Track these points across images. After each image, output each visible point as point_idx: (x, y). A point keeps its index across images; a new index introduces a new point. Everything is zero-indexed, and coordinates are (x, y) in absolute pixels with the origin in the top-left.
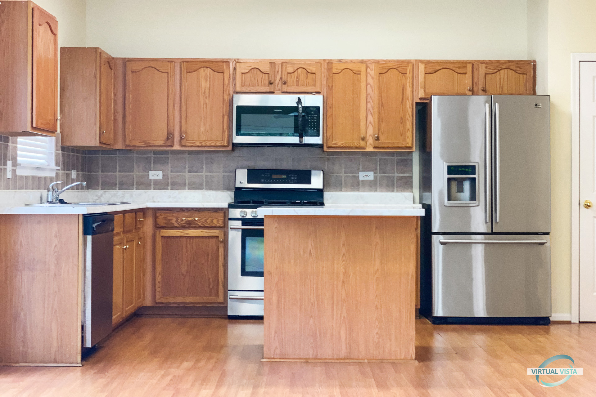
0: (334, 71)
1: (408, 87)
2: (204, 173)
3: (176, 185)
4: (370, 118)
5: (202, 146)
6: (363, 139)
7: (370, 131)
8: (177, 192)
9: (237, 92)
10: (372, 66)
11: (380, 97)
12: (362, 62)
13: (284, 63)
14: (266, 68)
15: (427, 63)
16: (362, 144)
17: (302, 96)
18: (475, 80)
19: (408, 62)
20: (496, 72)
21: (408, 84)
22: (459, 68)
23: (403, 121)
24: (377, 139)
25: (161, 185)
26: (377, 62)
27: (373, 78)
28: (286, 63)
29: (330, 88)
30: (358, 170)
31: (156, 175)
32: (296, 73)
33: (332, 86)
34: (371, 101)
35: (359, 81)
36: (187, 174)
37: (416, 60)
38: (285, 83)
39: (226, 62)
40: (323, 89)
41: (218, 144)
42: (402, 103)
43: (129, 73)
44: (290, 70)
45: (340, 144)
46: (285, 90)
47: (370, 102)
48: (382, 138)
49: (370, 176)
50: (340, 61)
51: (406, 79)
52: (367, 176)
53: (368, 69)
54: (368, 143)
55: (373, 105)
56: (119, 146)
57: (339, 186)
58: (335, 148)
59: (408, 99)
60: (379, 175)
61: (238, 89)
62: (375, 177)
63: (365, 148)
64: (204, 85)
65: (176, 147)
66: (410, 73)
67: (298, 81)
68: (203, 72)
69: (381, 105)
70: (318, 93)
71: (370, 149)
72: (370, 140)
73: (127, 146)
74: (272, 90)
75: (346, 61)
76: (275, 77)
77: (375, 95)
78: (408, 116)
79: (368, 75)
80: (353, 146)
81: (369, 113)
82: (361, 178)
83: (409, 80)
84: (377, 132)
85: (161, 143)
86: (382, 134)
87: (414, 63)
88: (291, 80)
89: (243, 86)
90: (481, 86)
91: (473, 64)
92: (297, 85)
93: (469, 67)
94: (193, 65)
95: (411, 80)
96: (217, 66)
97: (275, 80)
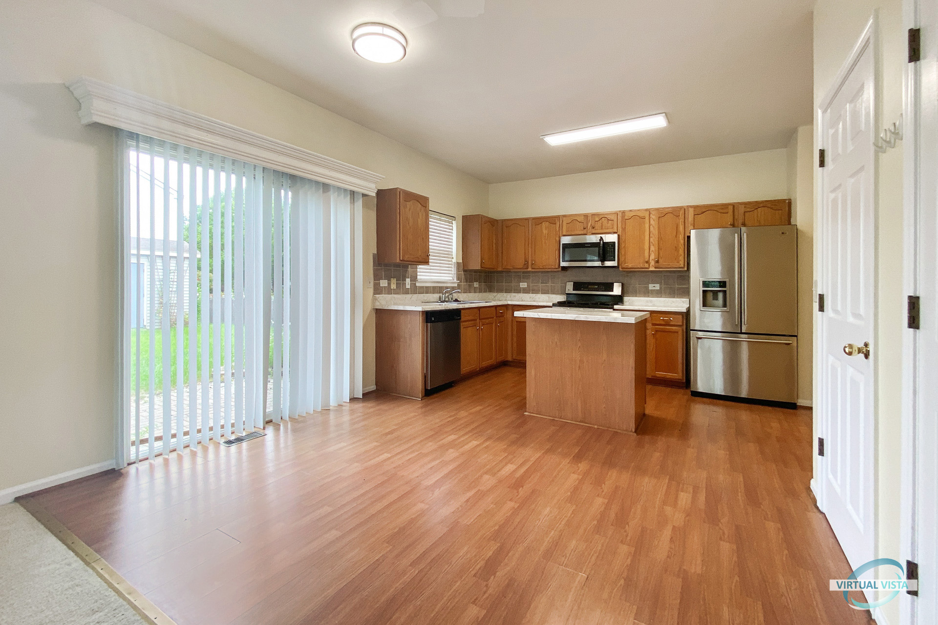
0: (626, 217)
2: (550, 284)
3: (535, 291)
4: (652, 248)
5: (543, 269)
6: (647, 262)
7: (652, 257)
8: (534, 295)
9: (564, 236)
10: (653, 213)
11: (659, 233)
12: (646, 210)
13: (593, 215)
14: (581, 219)
15: (695, 207)
16: (646, 265)
17: (603, 236)
18: (736, 217)
19: (681, 208)
20: (753, 210)
21: (680, 223)
22: (722, 209)
23: (676, 249)
24: (657, 262)
25: (526, 291)
26: (657, 209)
27: (654, 221)
28: (594, 215)
29: (624, 229)
30: (649, 283)
31: (524, 285)
32: (601, 221)
35: (644, 223)
36: (540, 285)
37: (687, 206)
38: (593, 228)
39: (558, 217)
40: (619, 230)
41: (553, 267)
42: (676, 236)
43: (505, 227)
44: (597, 219)
45: (630, 266)
46: (594, 232)
47: (652, 237)
48: (660, 261)
49: (657, 287)
50: (631, 211)
51: (679, 220)
52: (654, 287)
53: (651, 215)
54: (650, 265)
55: (654, 239)
56: (500, 269)
57: (635, 293)
58: (626, 268)
59: (681, 234)
60: (663, 286)
61: (564, 234)
62: (661, 288)
63: (648, 268)
64: (545, 232)
65: (530, 269)
66: (682, 215)
67: (602, 226)
68: (544, 225)
69: (660, 239)
70: (615, 233)
71: (652, 269)
72: (652, 263)
73: (503, 269)
74: (585, 233)
75: (635, 211)
76: (587, 224)
77: (655, 232)
78: (681, 246)
79: (651, 219)
80: (640, 267)
81: (651, 244)
82: (650, 288)
83: (682, 220)
84: (657, 257)
85: (521, 267)
86: (661, 258)
87: (686, 208)
88: (598, 226)
89: (567, 231)
90: (740, 221)
91: (734, 206)
92: (602, 229)
93: (730, 209)
94: (539, 221)
95: (683, 221)
96: (552, 220)
97: (587, 227)
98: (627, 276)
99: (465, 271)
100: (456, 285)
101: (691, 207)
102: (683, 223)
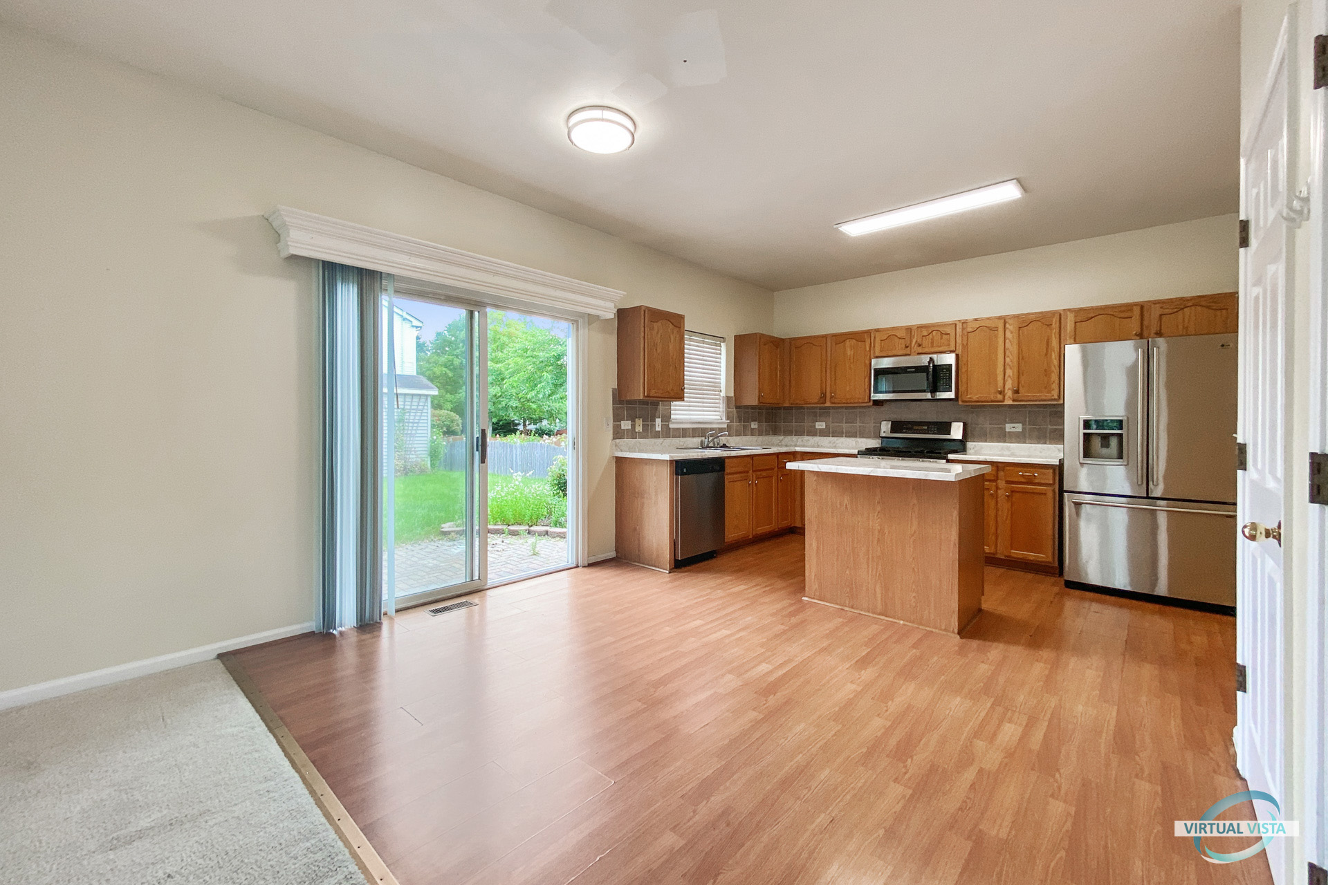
0: (970, 330)
1: (1054, 339)
2: (858, 424)
3: (837, 433)
4: (1009, 372)
5: (847, 403)
6: (1000, 393)
7: (1009, 384)
8: (836, 439)
9: (877, 357)
10: (1010, 321)
11: (1020, 349)
12: (1000, 318)
14: (901, 334)
15: (1078, 311)
16: (1000, 397)
17: (935, 356)
18: (1146, 323)
19: (1053, 313)
20: (1177, 312)
21: (1052, 335)
22: (1120, 311)
23: (1046, 373)
24: (1017, 392)
25: (824, 433)
26: (1017, 316)
27: (1012, 333)
28: (921, 327)
29: (965, 346)
30: (1006, 422)
31: (820, 425)
32: (931, 336)
33: (967, 344)
34: (1010, 356)
35: (996, 337)
36: (844, 425)
37: (1064, 310)
38: (920, 345)
39: (868, 332)
40: (957, 348)
41: (860, 401)
42: (1046, 355)
43: (794, 349)
44: (925, 334)
45: (975, 398)
46: (920, 352)
47: (1008, 356)
48: (1021, 390)
49: (1018, 428)
50: (976, 320)
51: (1051, 330)
52: (1014, 427)
53: (1007, 324)
54: (1006, 397)
55: (1012, 359)
56: (787, 405)
57: (984, 437)
58: (969, 401)
59: (1054, 351)
60: (1028, 427)
61: (877, 354)
62: (1023, 429)
63: (1003, 401)
64: (849, 352)
65: (828, 404)
66: (1055, 324)
67: (932, 343)
68: (849, 343)
69: (1021, 358)
70: (952, 352)
71: (1008, 402)
72: (1009, 393)
73: (792, 404)
74: (909, 352)
75: (982, 319)
76: (911, 341)
77: (1013, 348)
78: (1053, 368)
79: (1007, 330)
80: (989, 400)
81: (1007, 367)
82: (1007, 430)
83: (1055, 331)
84: (1016, 385)
85: (816, 401)
86: (1023, 387)
87: (1061, 313)
88: (926, 342)
89: (880, 351)
90: (1153, 329)
91: (1142, 306)
92: (932, 346)
93: (1137, 310)
94: (841, 338)
95: (1058, 331)
96: (860, 337)
97: (911, 343)
98: (973, 412)
99: (737, 407)
100: (725, 426)
101: (1069, 310)
102: (1058, 336)
